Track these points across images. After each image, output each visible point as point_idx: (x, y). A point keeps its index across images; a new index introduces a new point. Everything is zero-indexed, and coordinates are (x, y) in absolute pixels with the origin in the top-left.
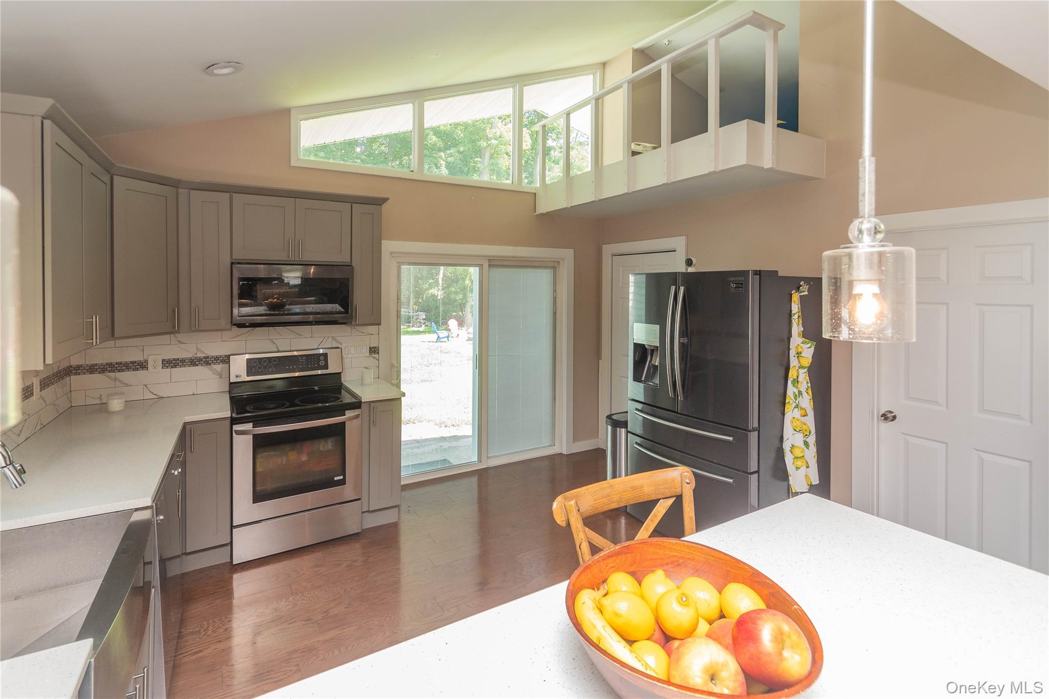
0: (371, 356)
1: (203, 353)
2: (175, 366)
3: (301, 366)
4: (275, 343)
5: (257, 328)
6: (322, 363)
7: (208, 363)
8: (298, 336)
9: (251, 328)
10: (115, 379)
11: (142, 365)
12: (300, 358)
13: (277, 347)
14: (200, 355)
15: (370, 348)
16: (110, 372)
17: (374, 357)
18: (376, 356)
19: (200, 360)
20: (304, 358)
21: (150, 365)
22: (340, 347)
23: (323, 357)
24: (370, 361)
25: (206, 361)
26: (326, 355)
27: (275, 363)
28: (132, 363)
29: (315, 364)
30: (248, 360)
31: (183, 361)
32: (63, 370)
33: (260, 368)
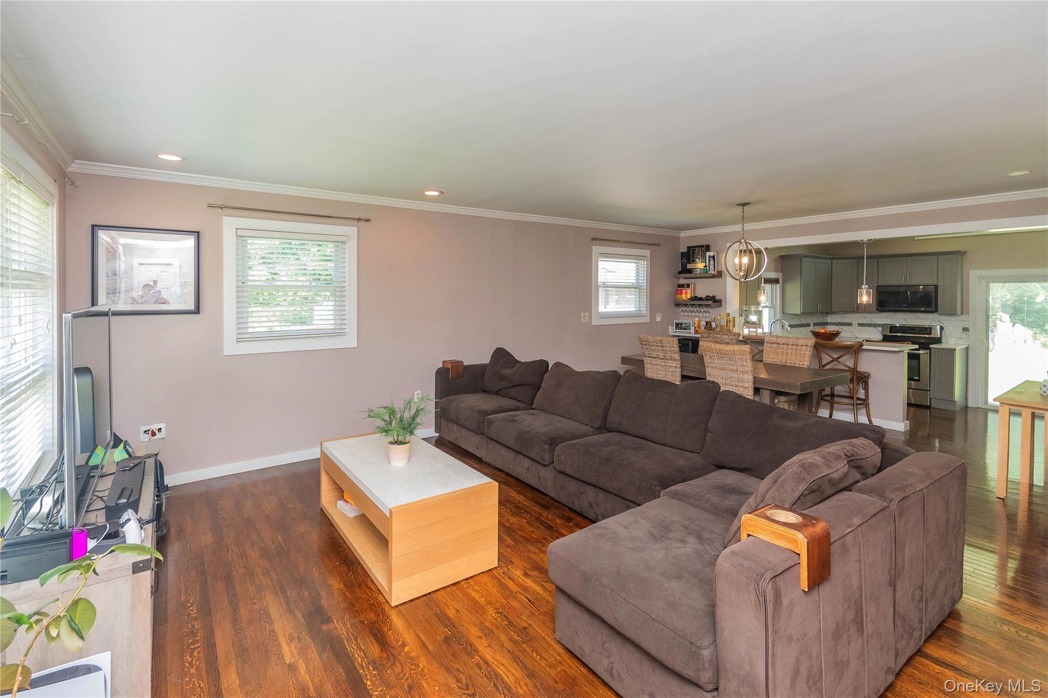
0: (964, 332)
2: (862, 326)
3: (916, 332)
6: (928, 332)
10: (842, 328)
11: (850, 324)
14: (872, 323)
15: (963, 328)
17: (966, 333)
18: (968, 333)
19: (872, 324)
20: (918, 328)
21: (853, 325)
22: (943, 326)
23: (928, 329)
24: (964, 335)
25: (875, 326)
26: (931, 328)
27: (903, 329)
28: (848, 323)
29: (924, 332)
30: (891, 327)
31: (865, 324)
32: (824, 322)
33: (896, 330)
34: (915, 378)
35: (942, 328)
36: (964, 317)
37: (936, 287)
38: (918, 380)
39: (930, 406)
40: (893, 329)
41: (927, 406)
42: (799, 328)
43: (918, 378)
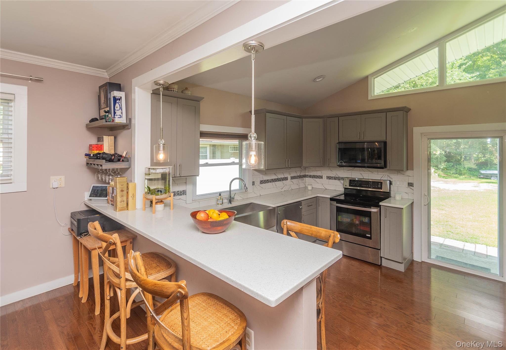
0: (409, 187)
1: (337, 175)
2: (330, 179)
3: (370, 186)
4: (362, 175)
5: (356, 168)
6: (379, 186)
7: (339, 180)
8: (372, 173)
9: (353, 168)
10: (315, 181)
11: (321, 177)
13: (363, 177)
14: (337, 176)
15: (408, 183)
16: (314, 178)
17: (411, 188)
18: (412, 187)
19: (337, 178)
21: (323, 178)
22: (391, 180)
23: (380, 184)
24: (408, 190)
25: (339, 179)
26: (381, 183)
27: (359, 183)
28: (319, 176)
29: (376, 186)
30: (350, 180)
31: (332, 177)
32: (302, 175)
33: (354, 184)
34: (367, 235)
35: (391, 183)
36: (409, 173)
37: (385, 143)
38: (370, 238)
39: (381, 265)
40: (352, 182)
41: (379, 265)
42: (275, 182)
43: (370, 236)
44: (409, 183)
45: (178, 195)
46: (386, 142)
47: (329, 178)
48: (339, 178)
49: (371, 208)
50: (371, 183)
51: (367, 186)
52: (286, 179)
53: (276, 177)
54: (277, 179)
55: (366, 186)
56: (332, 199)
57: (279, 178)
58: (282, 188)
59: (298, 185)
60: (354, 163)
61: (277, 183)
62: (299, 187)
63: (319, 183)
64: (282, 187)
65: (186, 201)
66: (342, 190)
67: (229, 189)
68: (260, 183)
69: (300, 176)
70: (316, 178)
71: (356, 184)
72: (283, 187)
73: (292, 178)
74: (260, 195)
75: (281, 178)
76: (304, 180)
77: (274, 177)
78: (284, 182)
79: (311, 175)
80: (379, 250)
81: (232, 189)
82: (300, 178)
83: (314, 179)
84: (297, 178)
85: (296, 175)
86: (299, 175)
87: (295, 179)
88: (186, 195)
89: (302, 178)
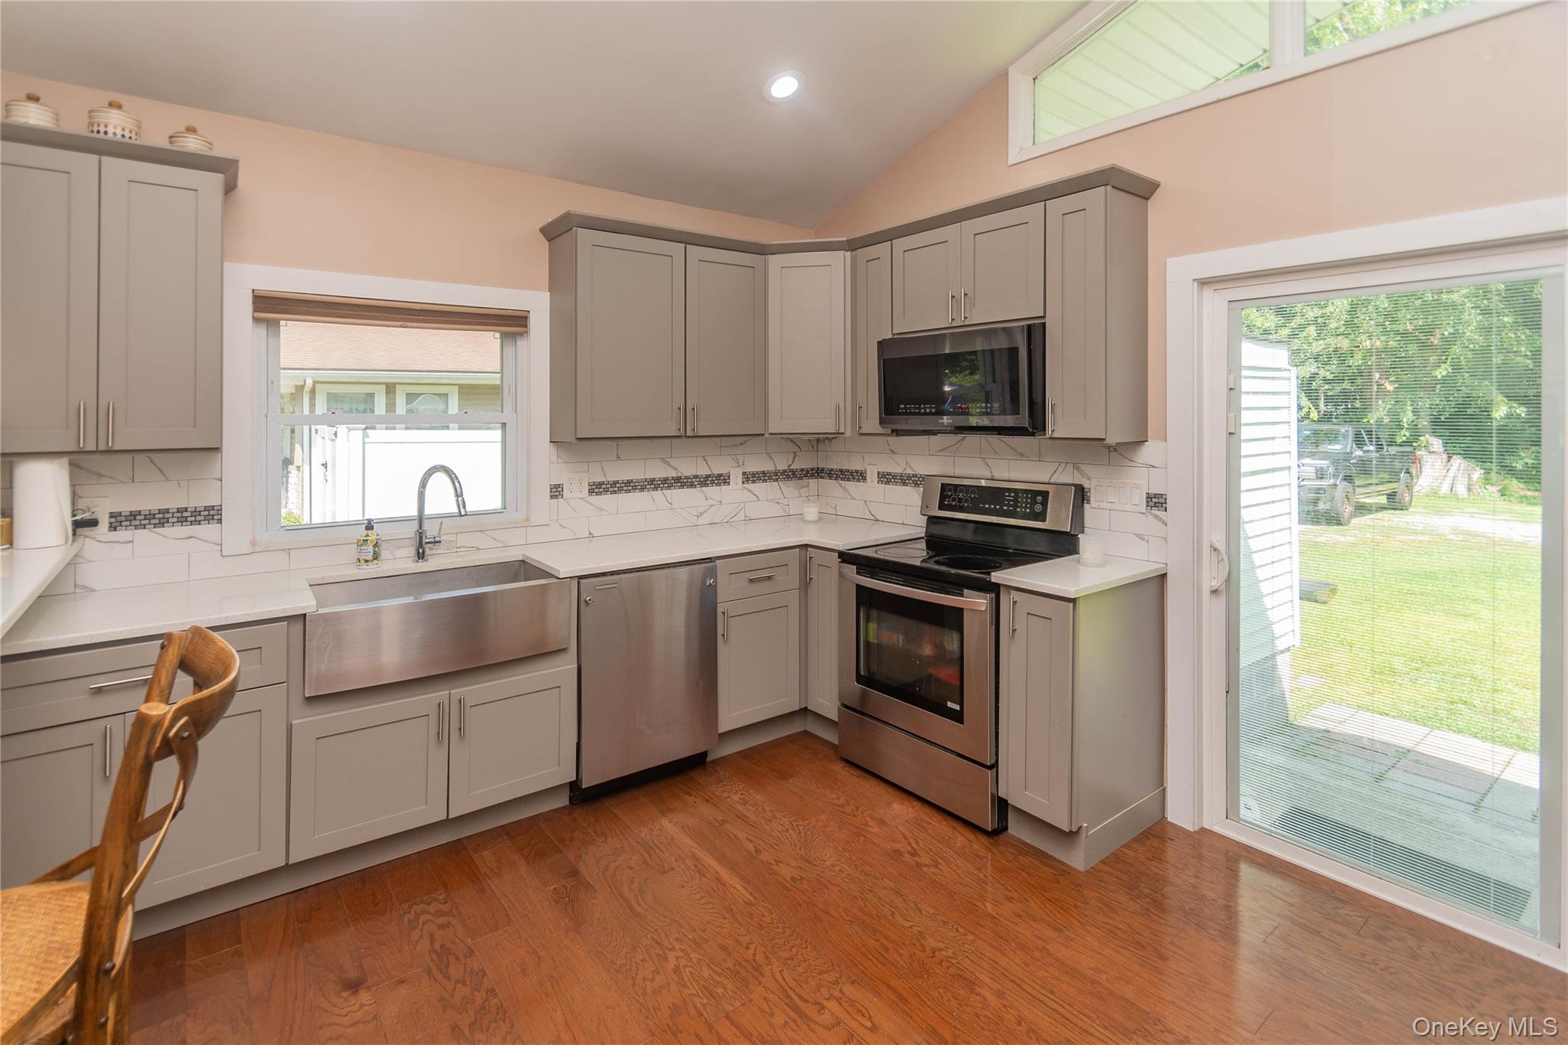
1: (912, 469)
3: (1005, 508)
4: (988, 465)
6: (1038, 508)
7: (913, 484)
10: (845, 489)
12: (1007, 494)
13: (991, 472)
14: (909, 471)
15: (1147, 494)
16: (842, 479)
18: (1161, 514)
19: (909, 477)
20: (1012, 494)
21: (868, 477)
22: (1087, 484)
23: (1040, 498)
24: (1148, 523)
25: (913, 480)
26: (1045, 495)
27: (973, 496)
28: (857, 471)
29: (1026, 507)
30: (944, 486)
31: (894, 477)
32: (802, 470)
33: (954, 500)
34: (949, 704)
35: (1084, 497)
36: (1150, 451)
37: (1037, 330)
38: (959, 716)
40: (951, 494)
41: (987, 831)
42: (665, 491)
43: (958, 708)
44: (1149, 497)
45: (184, 524)
46: (1044, 324)
47: (885, 478)
48: (917, 479)
49: (962, 595)
50: (1009, 496)
51: (995, 507)
52: (722, 480)
53: (672, 474)
54: (678, 480)
55: (992, 506)
56: (846, 557)
57: (686, 478)
58: (701, 514)
59: (778, 503)
60: (934, 414)
61: (678, 495)
62: (785, 511)
63: (855, 496)
64: (702, 510)
65: (221, 545)
66: (915, 524)
67: (414, 512)
68: (591, 492)
69: (792, 471)
70: (849, 480)
71: (960, 500)
72: (707, 510)
73: (749, 478)
74: (590, 534)
75: (696, 477)
76: (808, 486)
77: (659, 471)
78: (712, 491)
79: (832, 470)
80: (990, 767)
81: (428, 511)
82: (788, 477)
83: (841, 485)
84: (776, 480)
85: (771, 468)
86: (786, 468)
87: (765, 481)
88: (221, 523)
89: (800, 478)
